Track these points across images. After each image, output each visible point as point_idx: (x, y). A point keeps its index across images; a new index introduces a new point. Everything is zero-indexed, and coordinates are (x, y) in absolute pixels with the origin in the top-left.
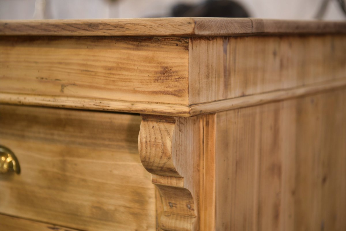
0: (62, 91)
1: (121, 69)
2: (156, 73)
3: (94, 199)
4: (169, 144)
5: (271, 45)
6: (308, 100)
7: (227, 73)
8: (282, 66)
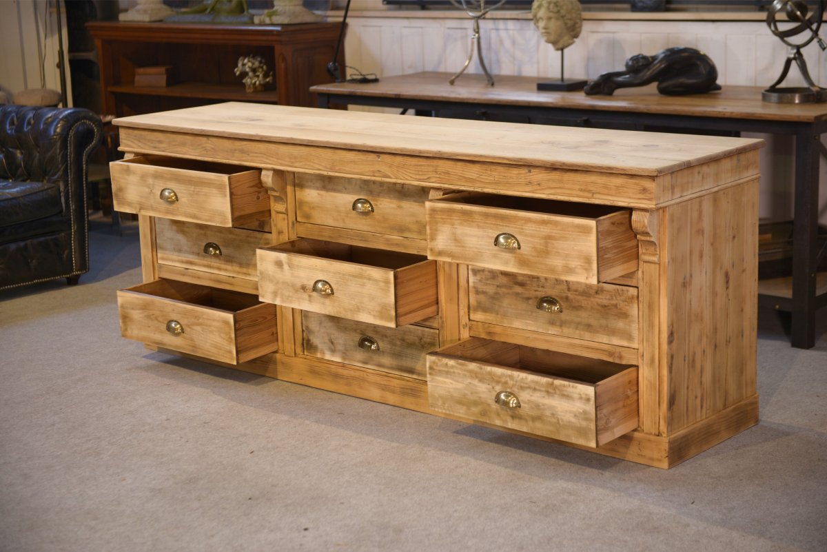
0: (593, 195)
1: (624, 187)
2: (640, 190)
4: (646, 221)
5: (696, 170)
6: (722, 192)
7: (673, 187)
8: (703, 177)
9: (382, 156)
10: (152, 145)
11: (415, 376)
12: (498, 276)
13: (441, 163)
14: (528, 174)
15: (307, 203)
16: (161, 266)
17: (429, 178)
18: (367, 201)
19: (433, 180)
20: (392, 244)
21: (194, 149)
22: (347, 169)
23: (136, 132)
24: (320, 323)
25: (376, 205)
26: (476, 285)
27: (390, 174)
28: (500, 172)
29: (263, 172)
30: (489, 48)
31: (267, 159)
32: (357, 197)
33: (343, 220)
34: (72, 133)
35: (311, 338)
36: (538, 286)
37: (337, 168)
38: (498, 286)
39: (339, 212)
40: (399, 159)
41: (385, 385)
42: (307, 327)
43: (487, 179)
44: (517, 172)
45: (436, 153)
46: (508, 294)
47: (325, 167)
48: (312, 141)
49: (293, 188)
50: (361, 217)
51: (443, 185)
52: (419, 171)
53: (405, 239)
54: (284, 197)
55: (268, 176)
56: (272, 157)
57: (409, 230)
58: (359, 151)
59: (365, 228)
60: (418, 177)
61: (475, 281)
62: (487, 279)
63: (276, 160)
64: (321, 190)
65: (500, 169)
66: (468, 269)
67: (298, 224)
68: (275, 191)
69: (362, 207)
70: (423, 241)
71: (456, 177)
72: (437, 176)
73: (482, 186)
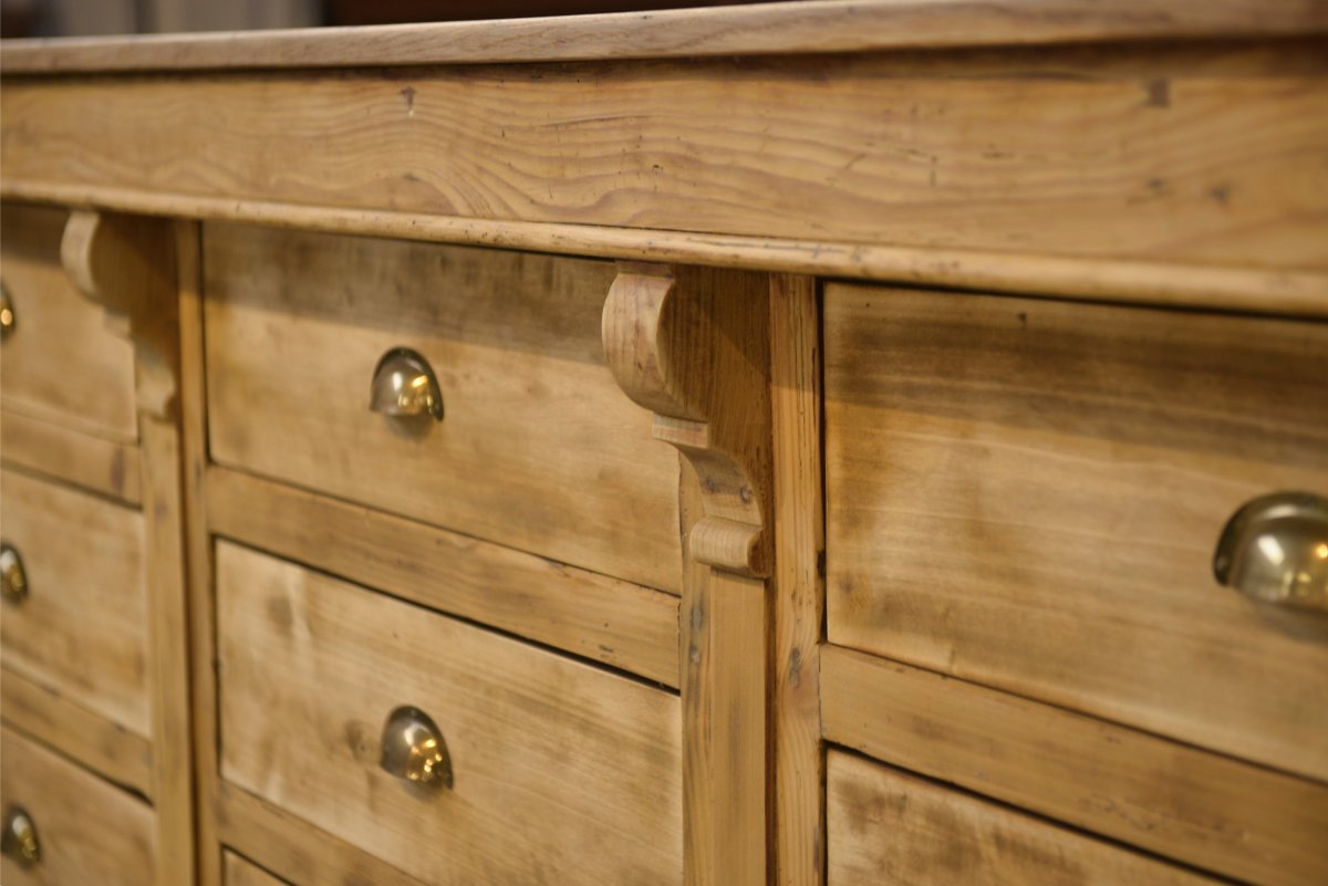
9: (423, 92)
12: (977, 854)
14: (1153, 116)
15: (239, 371)
17: (607, 200)
18: (420, 363)
19: (626, 211)
20: (507, 595)
22: (304, 180)
25: (452, 382)
27: (448, 194)
29: (69, 224)
31: (81, 159)
32: (387, 341)
37: (273, 180)
39: (330, 415)
40: (483, 97)
43: (894, 183)
49: (197, 303)
50: (400, 442)
51: (667, 241)
52: (563, 161)
53: (554, 572)
55: (80, 243)
56: (94, 148)
57: (570, 521)
58: (335, 71)
59: (415, 502)
60: (560, 198)
61: (861, 862)
62: (919, 864)
63: (102, 161)
64: (279, 311)
65: (968, 96)
66: (824, 782)
67: (214, 473)
69: (406, 389)
70: (628, 593)
71: (733, 181)
72: (643, 183)
73: (865, 228)
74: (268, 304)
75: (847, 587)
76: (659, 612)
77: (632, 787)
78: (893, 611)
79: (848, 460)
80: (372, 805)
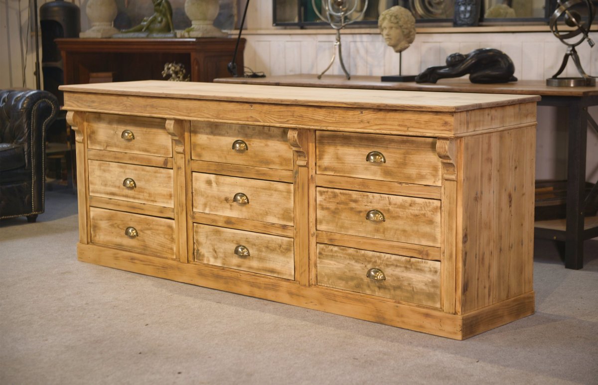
0: (408, 129)
1: (431, 122)
2: (443, 123)
3: (417, 171)
4: (447, 147)
5: (487, 112)
6: (506, 132)
7: (468, 123)
8: (492, 119)
9: (254, 106)
10: (88, 104)
11: (275, 275)
12: (338, 195)
13: (296, 108)
14: (361, 115)
15: (199, 145)
16: (92, 197)
17: (288, 121)
18: (243, 142)
19: (291, 122)
20: (261, 174)
21: (117, 106)
22: (228, 116)
23: (76, 95)
24: (207, 237)
25: (250, 144)
26: (322, 203)
27: (259, 119)
28: (340, 114)
29: (167, 122)
30: (349, 55)
31: (170, 111)
32: (235, 139)
33: (225, 157)
34: (35, 108)
35: (200, 248)
36: (368, 202)
37: (221, 116)
38: (337, 203)
39: (222, 151)
40: (266, 107)
41: (253, 282)
42: (197, 240)
43: (331, 120)
44: (352, 114)
45: (293, 101)
46: (345, 209)
47: (212, 115)
48: (203, 96)
49: (189, 134)
50: (238, 154)
51: (297, 126)
52: (280, 116)
53: (270, 170)
54: (182, 141)
55: (170, 124)
56: (174, 110)
57: (273, 163)
58: (237, 102)
59: (241, 162)
60: (280, 120)
61: (322, 200)
62: (330, 198)
63: (176, 112)
64: (210, 135)
65: (340, 111)
66: (316, 191)
67: (192, 161)
68: (175, 136)
69: (240, 146)
70: (283, 171)
71: (308, 119)
72: (294, 119)
73: (327, 125)
74: (207, 134)
75: (319, 167)
76: (289, 173)
77: (284, 197)
78: (326, 169)
79: (319, 151)
80: (231, 209)
